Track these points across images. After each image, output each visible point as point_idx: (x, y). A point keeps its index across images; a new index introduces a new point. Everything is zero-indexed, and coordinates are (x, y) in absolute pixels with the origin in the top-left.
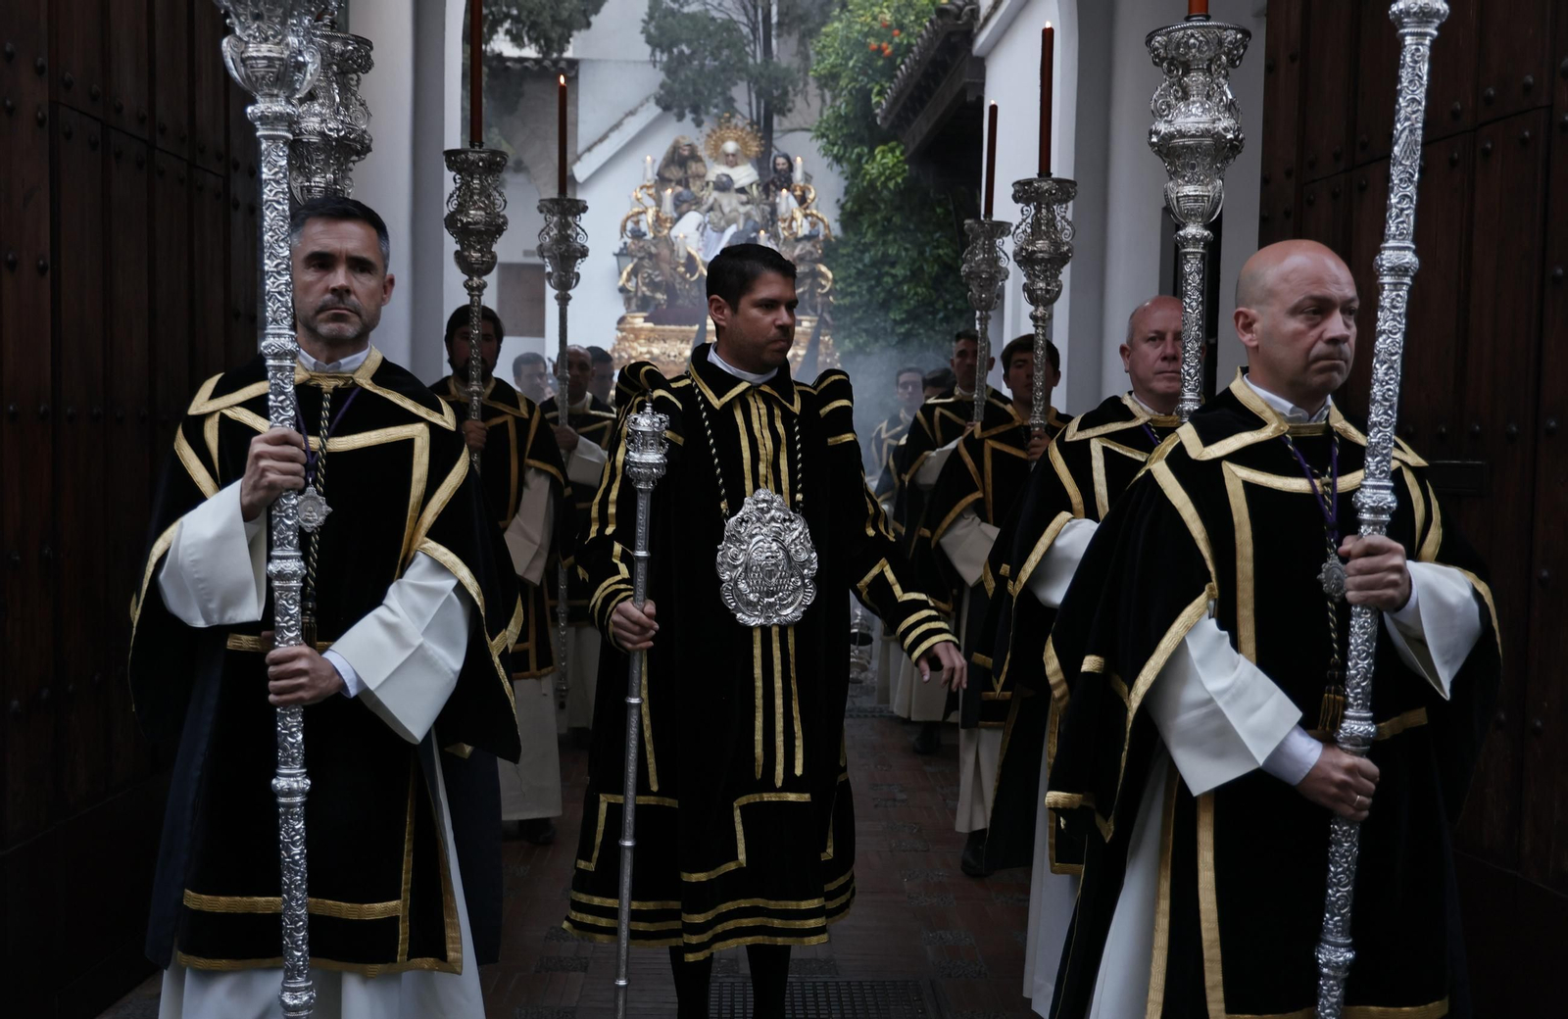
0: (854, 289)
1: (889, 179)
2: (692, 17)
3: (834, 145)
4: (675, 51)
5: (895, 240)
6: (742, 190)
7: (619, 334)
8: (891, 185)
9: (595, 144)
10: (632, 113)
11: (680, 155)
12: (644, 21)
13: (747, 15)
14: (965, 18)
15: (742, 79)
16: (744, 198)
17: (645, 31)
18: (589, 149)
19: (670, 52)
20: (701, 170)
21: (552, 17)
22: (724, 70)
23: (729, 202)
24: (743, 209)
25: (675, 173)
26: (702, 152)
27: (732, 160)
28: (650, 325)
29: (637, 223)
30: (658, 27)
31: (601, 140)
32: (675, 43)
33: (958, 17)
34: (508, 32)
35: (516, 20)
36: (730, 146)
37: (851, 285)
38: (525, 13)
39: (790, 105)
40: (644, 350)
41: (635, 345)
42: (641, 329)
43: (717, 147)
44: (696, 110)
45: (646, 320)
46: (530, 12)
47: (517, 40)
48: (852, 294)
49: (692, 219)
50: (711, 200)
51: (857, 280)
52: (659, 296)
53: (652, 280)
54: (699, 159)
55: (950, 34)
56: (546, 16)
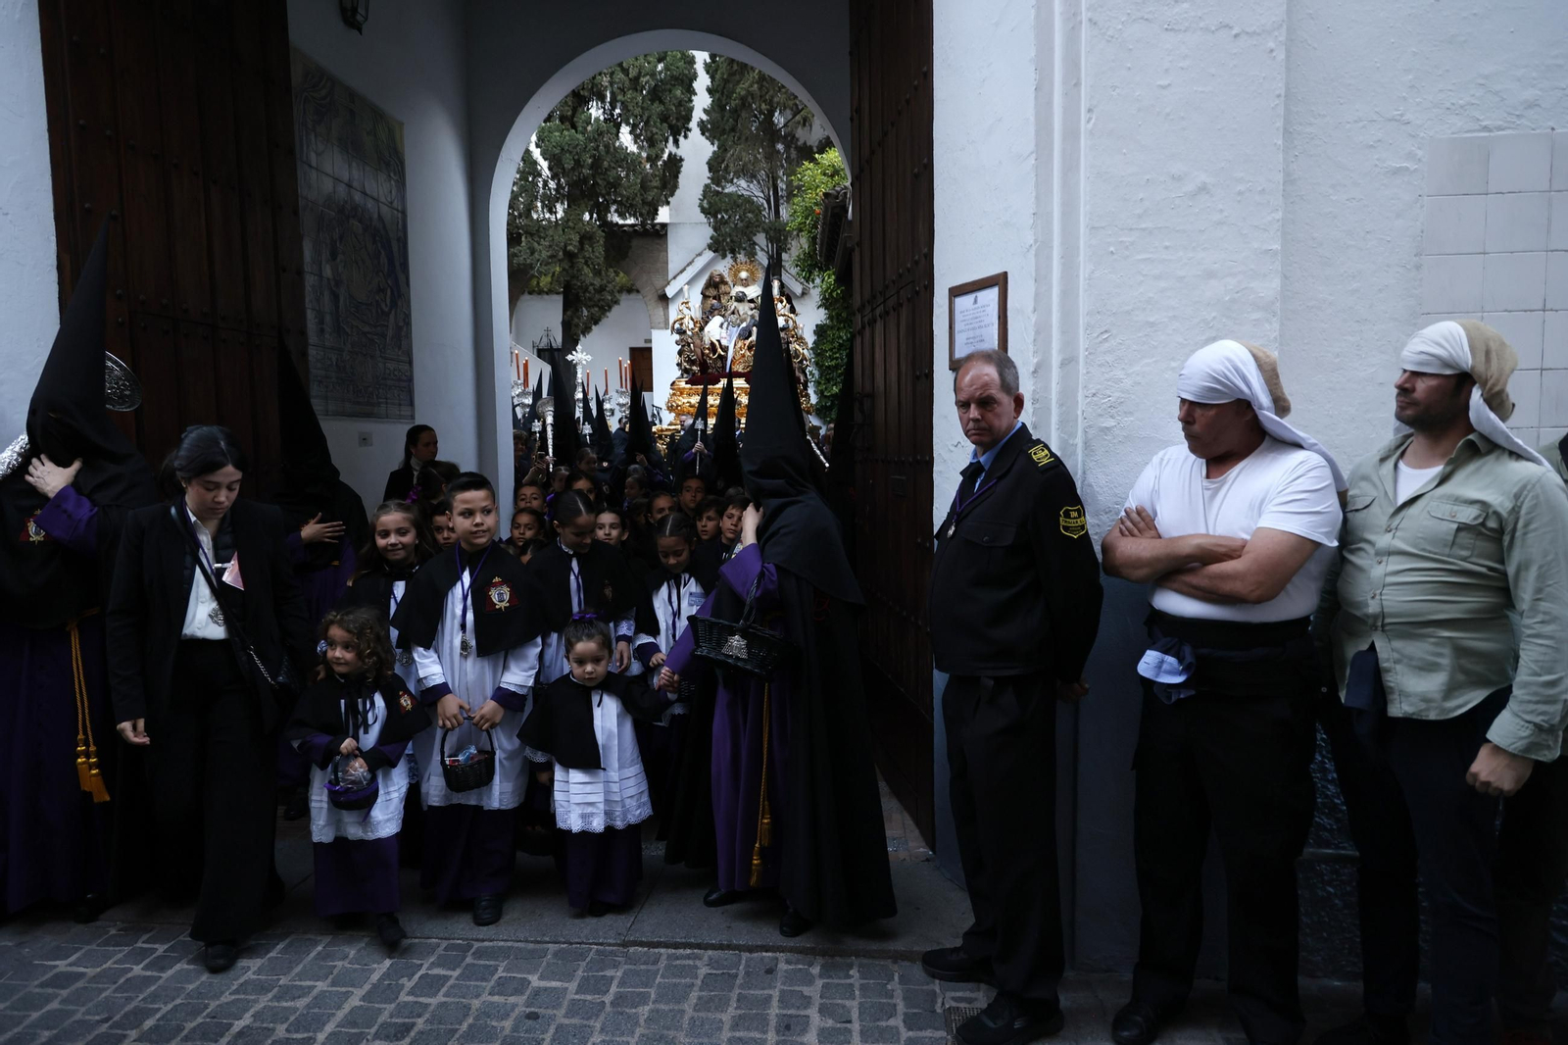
0: (838, 355)
1: (832, 291)
2: (729, 195)
3: (803, 271)
4: (719, 216)
5: (844, 327)
6: (751, 301)
7: (671, 392)
8: (834, 294)
9: (678, 274)
10: (700, 255)
11: (714, 281)
12: (700, 199)
13: (763, 192)
14: (841, 198)
15: (759, 232)
16: (752, 305)
17: (701, 206)
18: (675, 278)
19: (716, 217)
20: (728, 289)
21: (642, 200)
22: (747, 227)
23: (744, 309)
24: (750, 313)
25: (712, 292)
26: (728, 279)
27: (746, 283)
28: (689, 386)
29: (681, 324)
30: (709, 203)
31: (681, 272)
32: (719, 211)
33: (837, 197)
34: (616, 211)
35: (620, 203)
36: (744, 275)
37: (836, 353)
38: (625, 199)
39: (789, 246)
40: (685, 401)
41: (681, 398)
42: (684, 388)
43: (736, 275)
44: (733, 252)
45: (687, 383)
46: (628, 198)
47: (622, 215)
48: (837, 358)
49: (717, 320)
50: (733, 307)
51: (839, 350)
52: (694, 368)
53: (690, 359)
54: (726, 283)
55: (833, 208)
56: (638, 199)
